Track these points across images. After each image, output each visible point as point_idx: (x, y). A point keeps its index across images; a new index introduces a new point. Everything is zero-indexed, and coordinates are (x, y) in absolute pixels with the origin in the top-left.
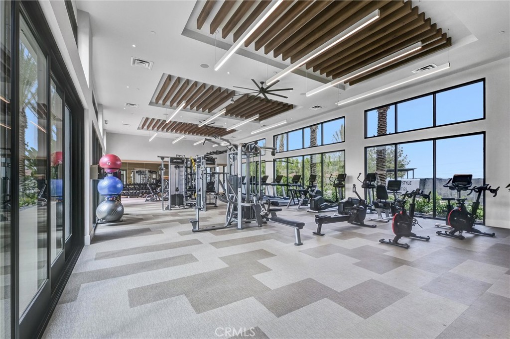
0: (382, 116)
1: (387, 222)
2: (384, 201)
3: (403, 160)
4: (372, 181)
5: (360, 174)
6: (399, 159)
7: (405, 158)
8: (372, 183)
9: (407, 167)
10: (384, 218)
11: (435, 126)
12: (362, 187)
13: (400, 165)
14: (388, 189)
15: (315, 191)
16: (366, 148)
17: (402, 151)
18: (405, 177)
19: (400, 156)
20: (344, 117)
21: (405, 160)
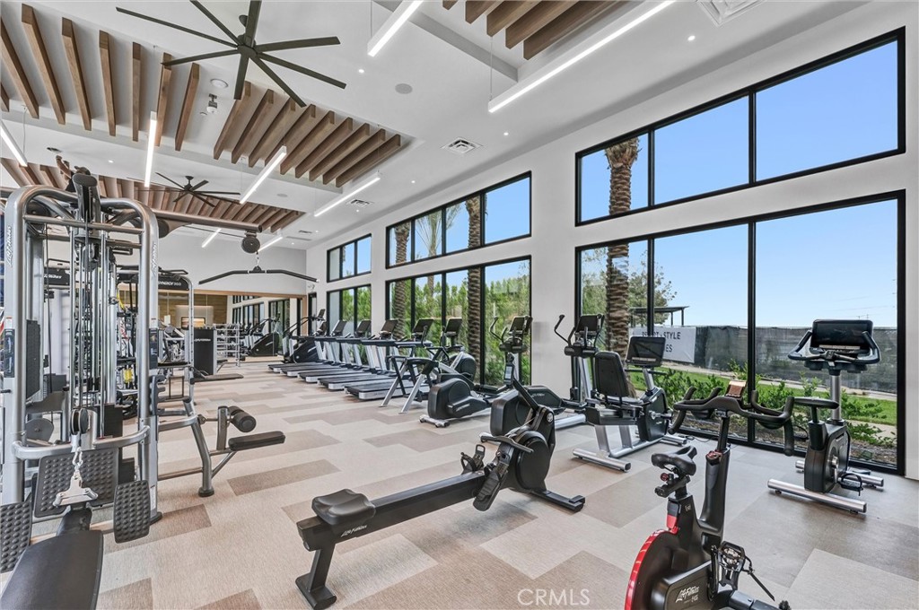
0: (620, 178)
1: (622, 470)
2: (618, 399)
3: (664, 291)
4: (590, 337)
5: (562, 317)
6: (658, 289)
7: (668, 287)
8: (591, 342)
9: (670, 304)
10: (616, 453)
11: (753, 183)
12: (567, 353)
13: (659, 301)
14: (630, 361)
15: (457, 361)
16: (579, 250)
17: (662, 274)
18: (667, 323)
19: (659, 283)
20: (528, 174)
21: (667, 291)
